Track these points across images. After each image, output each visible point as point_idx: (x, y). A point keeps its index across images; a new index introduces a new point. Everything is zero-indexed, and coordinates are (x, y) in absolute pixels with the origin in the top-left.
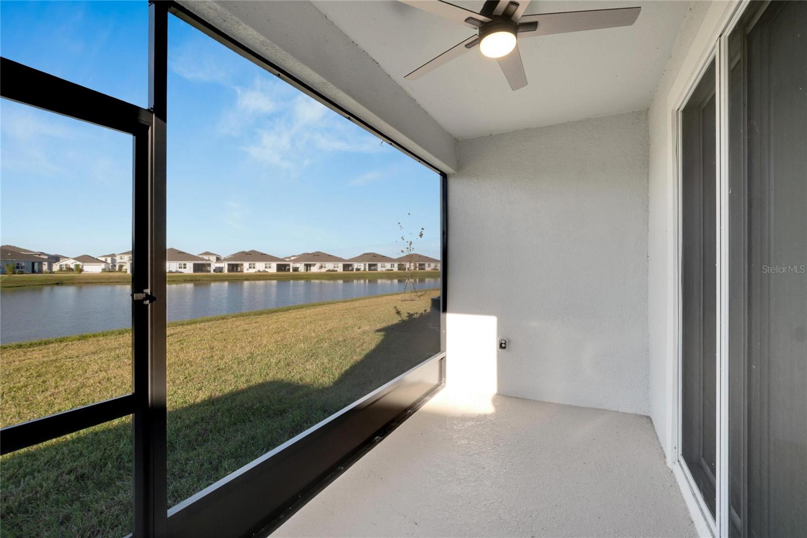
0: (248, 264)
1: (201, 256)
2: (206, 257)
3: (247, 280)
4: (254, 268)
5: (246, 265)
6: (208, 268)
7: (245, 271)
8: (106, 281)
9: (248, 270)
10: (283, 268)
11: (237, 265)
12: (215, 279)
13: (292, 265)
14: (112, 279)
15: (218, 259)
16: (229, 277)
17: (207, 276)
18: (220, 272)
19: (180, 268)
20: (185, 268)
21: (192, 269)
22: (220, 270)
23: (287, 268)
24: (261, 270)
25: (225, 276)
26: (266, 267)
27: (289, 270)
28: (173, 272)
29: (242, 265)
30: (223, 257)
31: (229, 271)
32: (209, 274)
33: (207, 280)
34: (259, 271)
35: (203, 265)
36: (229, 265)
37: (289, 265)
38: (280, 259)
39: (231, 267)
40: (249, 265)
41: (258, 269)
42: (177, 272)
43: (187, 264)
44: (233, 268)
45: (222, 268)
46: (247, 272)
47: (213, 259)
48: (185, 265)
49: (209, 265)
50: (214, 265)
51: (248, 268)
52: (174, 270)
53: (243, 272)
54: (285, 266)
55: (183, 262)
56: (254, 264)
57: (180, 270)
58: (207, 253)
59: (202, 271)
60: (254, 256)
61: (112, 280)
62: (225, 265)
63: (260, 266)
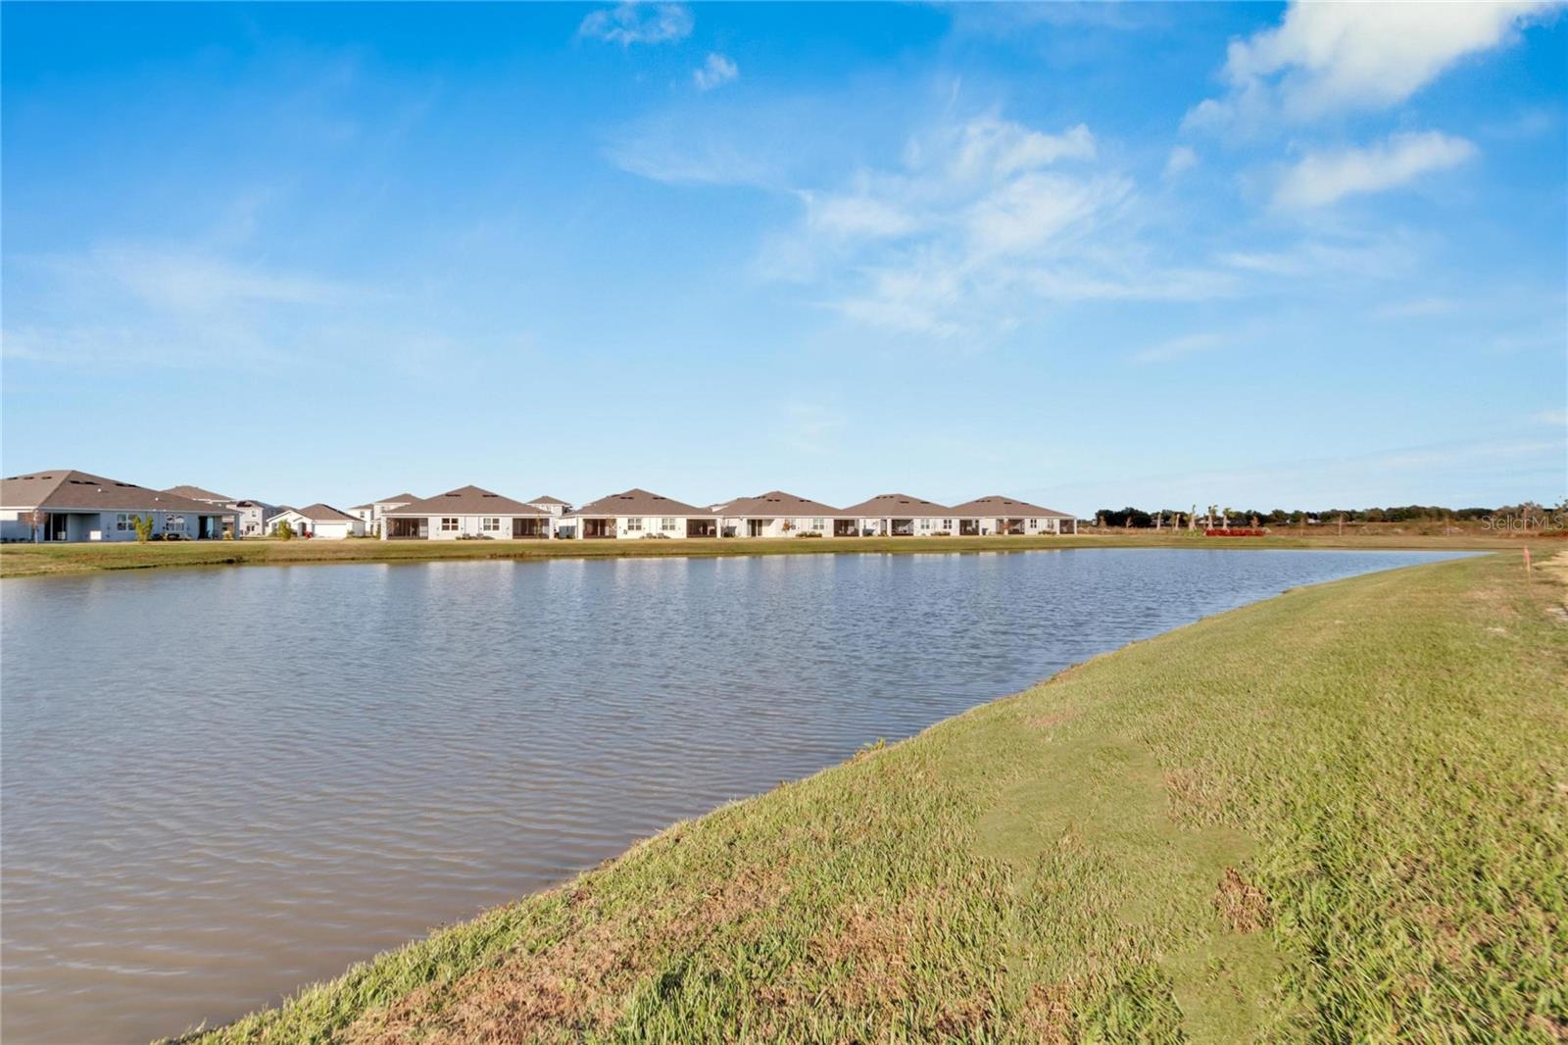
0: (626, 520)
1: (533, 505)
2: (540, 507)
3: (624, 555)
4: (639, 528)
5: (622, 522)
6: (544, 530)
7: (620, 536)
8: (331, 555)
9: (625, 532)
10: (701, 529)
11: (603, 523)
12: (558, 553)
13: (720, 523)
14: (341, 551)
15: (566, 511)
16: (585, 549)
17: (539, 547)
18: (568, 537)
19: (487, 528)
20: (496, 528)
21: (511, 532)
22: (568, 532)
23: (710, 528)
24: (654, 534)
25: (578, 546)
26: (664, 528)
27: (713, 533)
28: (470, 538)
29: (614, 521)
30: (577, 507)
31: (586, 535)
32: (544, 541)
33: (539, 556)
34: (650, 536)
35: (532, 522)
36: (586, 521)
37: (714, 522)
38: (694, 508)
39: (590, 528)
40: (629, 521)
41: (647, 531)
42: (479, 537)
43: (501, 519)
44: (596, 527)
45: (573, 528)
46: (625, 537)
47: (557, 510)
48: (496, 521)
49: (545, 522)
50: (558, 522)
51: (627, 528)
52: (473, 534)
53: (615, 537)
54: (705, 524)
55: (492, 516)
56: (639, 520)
57: (486, 533)
58: (546, 500)
59: (531, 535)
60: (637, 502)
61: (342, 555)
62: (577, 523)
63: (652, 524)
